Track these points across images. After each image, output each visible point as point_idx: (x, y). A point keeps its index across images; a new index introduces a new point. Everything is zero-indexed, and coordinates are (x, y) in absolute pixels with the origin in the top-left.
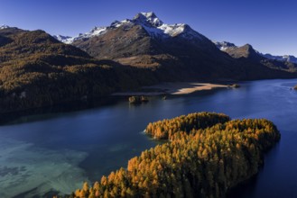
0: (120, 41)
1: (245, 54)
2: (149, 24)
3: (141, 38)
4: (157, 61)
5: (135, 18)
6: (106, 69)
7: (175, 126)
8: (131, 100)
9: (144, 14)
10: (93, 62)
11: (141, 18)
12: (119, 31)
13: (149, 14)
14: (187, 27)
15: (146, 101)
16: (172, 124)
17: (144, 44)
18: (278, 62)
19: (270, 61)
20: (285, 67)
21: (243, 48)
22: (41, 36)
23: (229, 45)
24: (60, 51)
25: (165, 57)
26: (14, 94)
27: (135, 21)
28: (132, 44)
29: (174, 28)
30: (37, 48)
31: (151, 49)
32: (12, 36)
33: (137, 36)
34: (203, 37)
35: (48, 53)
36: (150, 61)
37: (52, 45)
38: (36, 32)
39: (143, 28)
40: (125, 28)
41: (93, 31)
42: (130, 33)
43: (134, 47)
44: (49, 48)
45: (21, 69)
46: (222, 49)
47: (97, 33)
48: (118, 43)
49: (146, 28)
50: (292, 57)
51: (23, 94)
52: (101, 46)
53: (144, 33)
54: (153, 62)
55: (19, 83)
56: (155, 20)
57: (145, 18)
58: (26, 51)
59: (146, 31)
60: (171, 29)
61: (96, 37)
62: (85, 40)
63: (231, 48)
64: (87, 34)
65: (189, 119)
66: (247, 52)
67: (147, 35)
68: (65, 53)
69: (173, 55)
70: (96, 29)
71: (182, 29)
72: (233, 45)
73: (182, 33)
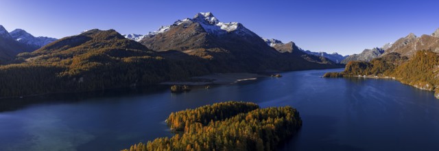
0: (180, 36)
1: (290, 50)
2: (207, 22)
3: (198, 34)
4: (210, 53)
5: (195, 17)
6: (158, 60)
7: (193, 116)
8: (173, 88)
9: (202, 14)
10: (148, 54)
11: (201, 17)
12: (180, 28)
13: (207, 14)
14: (239, 25)
15: (188, 91)
16: (192, 115)
17: (200, 39)
18: (315, 57)
19: (309, 56)
20: (320, 60)
21: (288, 45)
22: (112, 34)
23: (277, 42)
24: (123, 45)
25: (218, 50)
26: (75, 79)
27: (195, 19)
28: (189, 39)
29: (228, 26)
30: (107, 44)
31: (205, 43)
32: (91, 36)
33: (194, 32)
34: (254, 34)
35: (113, 47)
36: (204, 53)
37: (118, 41)
38: (108, 31)
39: (200, 25)
40: (185, 26)
41: (160, 29)
42: (188, 30)
43: (191, 42)
44: (116, 43)
45: (87, 59)
46: (271, 45)
47: (162, 31)
48: (177, 38)
49: (203, 26)
50: (325, 54)
51: (81, 79)
52: (163, 41)
53: (201, 29)
54: (206, 55)
55: (80, 70)
56: (213, 19)
57: (203, 17)
58: (98, 46)
59: (203, 28)
60: (226, 27)
61: (161, 34)
62: (152, 36)
63: (279, 45)
64: (155, 32)
65: (211, 109)
66: (291, 48)
67: (204, 31)
68: (127, 47)
69: (226, 48)
70: (162, 27)
71: (236, 27)
72: (280, 42)
73: (235, 31)
